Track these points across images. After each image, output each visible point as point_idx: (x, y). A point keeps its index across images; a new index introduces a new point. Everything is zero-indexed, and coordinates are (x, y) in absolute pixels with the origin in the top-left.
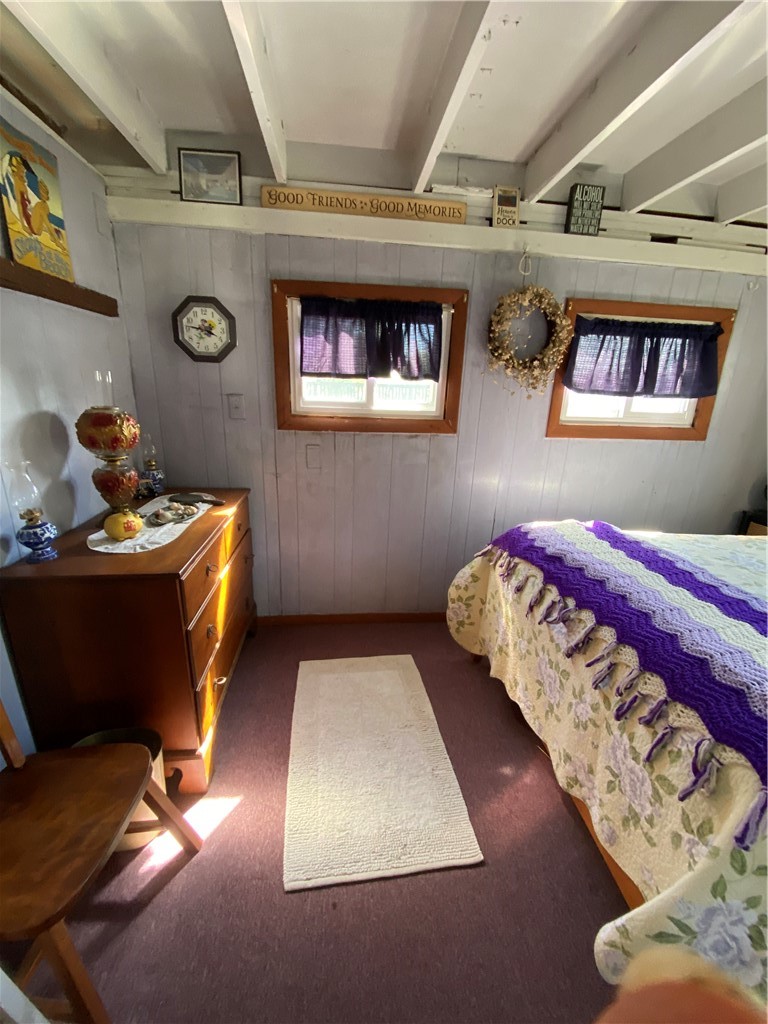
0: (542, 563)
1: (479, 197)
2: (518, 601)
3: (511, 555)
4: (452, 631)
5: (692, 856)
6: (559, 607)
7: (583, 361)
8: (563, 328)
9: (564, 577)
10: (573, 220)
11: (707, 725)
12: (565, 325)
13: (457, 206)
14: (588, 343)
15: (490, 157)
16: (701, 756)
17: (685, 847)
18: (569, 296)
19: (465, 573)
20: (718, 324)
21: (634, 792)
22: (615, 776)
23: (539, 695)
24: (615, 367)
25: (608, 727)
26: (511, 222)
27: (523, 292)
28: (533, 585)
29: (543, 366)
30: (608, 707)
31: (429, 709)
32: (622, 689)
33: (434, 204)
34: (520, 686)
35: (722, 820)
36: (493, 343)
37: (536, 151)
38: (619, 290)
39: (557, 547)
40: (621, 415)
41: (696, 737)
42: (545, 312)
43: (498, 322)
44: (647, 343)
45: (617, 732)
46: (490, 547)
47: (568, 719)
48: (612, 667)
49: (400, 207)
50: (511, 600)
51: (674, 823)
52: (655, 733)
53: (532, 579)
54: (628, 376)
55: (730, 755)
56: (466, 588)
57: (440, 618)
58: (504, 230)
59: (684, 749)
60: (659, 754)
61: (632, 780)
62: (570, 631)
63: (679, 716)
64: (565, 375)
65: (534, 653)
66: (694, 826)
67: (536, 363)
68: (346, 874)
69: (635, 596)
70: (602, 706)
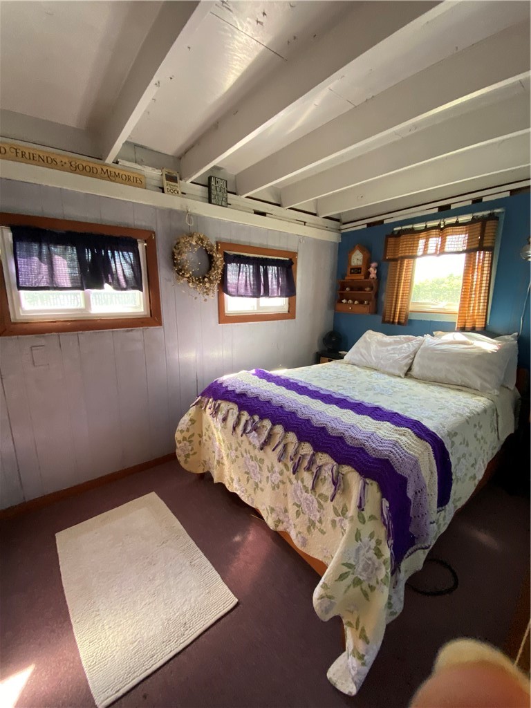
0: (235, 399)
1: (153, 174)
2: (224, 427)
3: (215, 400)
4: (182, 464)
5: (342, 528)
6: (250, 423)
7: (231, 278)
8: (218, 259)
9: (249, 404)
10: (213, 197)
11: (333, 458)
12: (219, 257)
13: (139, 177)
14: (232, 268)
15: (155, 150)
16: (334, 475)
17: (338, 525)
18: (217, 240)
19: (185, 420)
20: (291, 259)
21: (309, 510)
22: (298, 506)
23: (248, 481)
24: (248, 282)
25: (290, 481)
26: (176, 192)
27: (191, 235)
28: (233, 415)
29: (211, 282)
30: (288, 470)
31: (177, 524)
32: (293, 457)
33: (121, 173)
34: (235, 482)
35: (350, 502)
36: (178, 268)
37: (186, 153)
38: (243, 239)
39: (241, 388)
40: (256, 309)
41: (330, 466)
42: (206, 249)
43: (179, 254)
44: (261, 268)
45: (295, 482)
46: (200, 398)
47: (268, 487)
48: (285, 447)
49: (94, 169)
50: (220, 428)
51: (330, 515)
52: (313, 473)
53: (231, 411)
54: (255, 287)
55: (346, 469)
56: (188, 430)
57: (171, 458)
58: (171, 196)
59: (326, 475)
60: (317, 482)
61: (308, 504)
62: (259, 435)
63: (321, 459)
64: (223, 286)
65: (240, 456)
66: (340, 512)
67: (206, 279)
68: (147, 670)
69: (286, 405)
70: (285, 470)
